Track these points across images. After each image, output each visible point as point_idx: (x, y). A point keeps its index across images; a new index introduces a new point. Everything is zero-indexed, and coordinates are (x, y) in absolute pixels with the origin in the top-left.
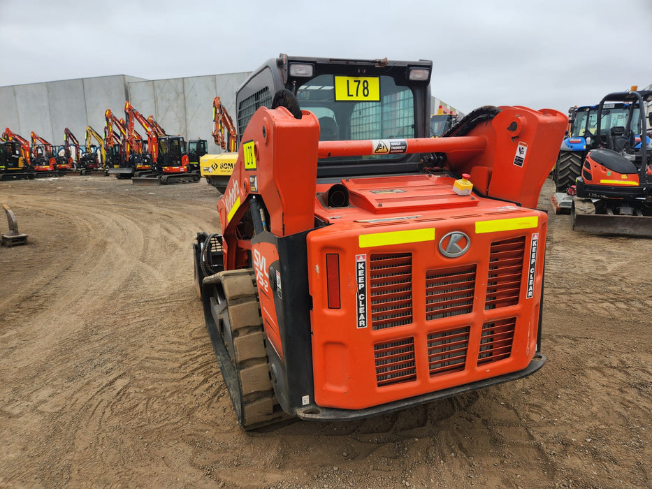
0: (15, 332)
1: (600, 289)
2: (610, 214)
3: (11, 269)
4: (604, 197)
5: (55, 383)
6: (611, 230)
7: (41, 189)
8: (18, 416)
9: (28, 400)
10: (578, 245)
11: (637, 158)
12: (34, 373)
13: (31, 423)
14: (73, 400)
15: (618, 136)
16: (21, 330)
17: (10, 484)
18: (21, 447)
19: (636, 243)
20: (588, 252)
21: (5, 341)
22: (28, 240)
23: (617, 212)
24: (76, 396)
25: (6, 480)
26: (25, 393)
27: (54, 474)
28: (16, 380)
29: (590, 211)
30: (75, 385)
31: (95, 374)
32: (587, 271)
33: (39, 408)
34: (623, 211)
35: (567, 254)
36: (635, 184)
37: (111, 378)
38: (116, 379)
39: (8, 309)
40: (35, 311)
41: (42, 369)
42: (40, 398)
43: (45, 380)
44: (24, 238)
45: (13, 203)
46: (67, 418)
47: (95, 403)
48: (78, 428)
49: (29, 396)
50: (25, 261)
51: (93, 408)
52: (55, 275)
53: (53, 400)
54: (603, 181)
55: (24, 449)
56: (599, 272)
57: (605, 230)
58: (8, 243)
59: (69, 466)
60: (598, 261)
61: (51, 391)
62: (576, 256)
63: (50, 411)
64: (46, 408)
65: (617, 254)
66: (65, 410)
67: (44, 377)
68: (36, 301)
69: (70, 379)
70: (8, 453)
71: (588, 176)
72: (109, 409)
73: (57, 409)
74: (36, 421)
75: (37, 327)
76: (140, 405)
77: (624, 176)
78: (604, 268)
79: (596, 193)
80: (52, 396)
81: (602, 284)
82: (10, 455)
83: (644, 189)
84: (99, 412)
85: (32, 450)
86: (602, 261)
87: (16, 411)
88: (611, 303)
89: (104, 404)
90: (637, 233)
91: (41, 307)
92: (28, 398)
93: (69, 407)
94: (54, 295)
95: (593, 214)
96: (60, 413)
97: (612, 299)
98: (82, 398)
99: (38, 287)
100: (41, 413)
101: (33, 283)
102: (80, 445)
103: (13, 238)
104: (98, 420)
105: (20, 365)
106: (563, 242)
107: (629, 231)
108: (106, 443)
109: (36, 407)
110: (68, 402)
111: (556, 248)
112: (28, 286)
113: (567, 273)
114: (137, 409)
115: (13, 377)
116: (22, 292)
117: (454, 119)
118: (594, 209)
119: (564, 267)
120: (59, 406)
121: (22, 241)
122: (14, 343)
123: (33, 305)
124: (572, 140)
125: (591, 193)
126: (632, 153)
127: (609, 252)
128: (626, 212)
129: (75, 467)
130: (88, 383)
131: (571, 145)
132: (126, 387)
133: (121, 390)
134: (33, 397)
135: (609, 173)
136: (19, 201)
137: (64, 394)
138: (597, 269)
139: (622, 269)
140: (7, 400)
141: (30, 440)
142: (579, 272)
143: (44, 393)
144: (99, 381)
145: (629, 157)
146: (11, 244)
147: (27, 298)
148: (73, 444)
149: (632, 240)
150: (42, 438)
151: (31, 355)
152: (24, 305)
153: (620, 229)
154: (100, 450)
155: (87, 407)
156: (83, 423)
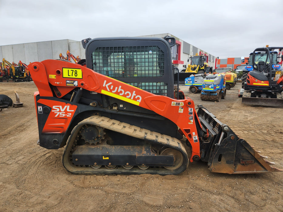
0: (14, 138)
1: (240, 126)
2: (257, 97)
3: (15, 116)
4: (255, 90)
5: (25, 154)
6: (256, 104)
7: (32, 85)
8: (11, 164)
9: (14, 160)
10: (241, 109)
11: (268, 74)
12: (18, 151)
13: (15, 167)
14: (30, 160)
15: (261, 66)
16: (16, 137)
17: (5, 184)
18: (10, 174)
19: (266, 109)
20: (243, 112)
21: (9, 141)
22: (23, 105)
23: (260, 96)
24: (31, 159)
25: (4, 183)
26: (14, 157)
27: (19, 182)
28: (12, 153)
29: (248, 96)
30: (32, 155)
31: (39, 152)
32: (239, 119)
33: (18, 162)
34: (262, 96)
35: (235, 113)
36: (268, 85)
37: (45, 153)
38: (47, 154)
39: (12, 130)
40: (22, 131)
41: (21, 150)
42: (19, 159)
43: (21, 154)
44: (22, 104)
45: (20, 91)
46: (27, 166)
47: (38, 161)
48: (30, 168)
49: (15, 158)
50: (21, 113)
51: (37, 162)
52: (32, 118)
53: (24, 160)
54: (254, 84)
55: (11, 174)
56: (244, 120)
57: (254, 104)
58: (15, 106)
59: (25, 180)
60: (246, 116)
61: (23, 157)
62: (238, 114)
63: (22, 163)
64: (20, 162)
65: (255, 113)
66: (27, 163)
67: (21, 152)
68: (23, 127)
69: (30, 153)
70: (5, 175)
71: (248, 82)
72: (42, 163)
73: (24, 163)
74: (16, 166)
75: (22, 136)
76: (53, 162)
77: (262, 82)
78: (247, 118)
79: (252, 89)
80: (23, 158)
81: (242, 124)
82: (6, 176)
83: (271, 87)
84: (39, 164)
85: (13, 175)
86: (247, 116)
87: (10, 163)
88: (242, 131)
89: (41, 161)
90: (267, 105)
91: (24, 129)
92: (15, 159)
93: (28, 162)
94: (30, 125)
95: (250, 97)
96: (25, 164)
97: (243, 130)
98: (34, 159)
99: (25, 122)
100: (18, 164)
101: (22, 121)
102: (30, 174)
103: (17, 104)
104: (38, 166)
105: (13, 149)
106: (235, 108)
107: (264, 104)
108: (39, 173)
109: (17, 162)
110: (29, 160)
111: (232, 110)
112: (21, 122)
113: (231, 120)
114: (52, 163)
115: (11, 152)
116: (18, 124)
117: (202, 58)
118: (250, 95)
119: (231, 118)
120: (25, 162)
121: (21, 105)
122: (13, 141)
123: (22, 128)
124: (248, 66)
125: (250, 88)
126: (266, 72)
127: (252, 113)
128: (264, 96)
129: (27, 180)
130: (36, 155)
131: (247, 69)
132: (50, 156)
133: (47, 157)
134: (17, 159)
135: (257, 80)
136: (23, 90)
137: (27, 158)
138: (244, 119)
139: (254, 119)
140: (7, 159)
141: (13, 171)
142: (236, 120)
143: (21, 158)
144: (40, 154)
145: (265, 74)
146: (17, 106)
147: (20, 126)
148: (28, 173)
149: (265, 108)
150: (18, 171)
151: (18, 146)
152: (18, 129)
153: (260, 103)
154: (37, 175)
155: (34, 162)
156: (32, 167)
